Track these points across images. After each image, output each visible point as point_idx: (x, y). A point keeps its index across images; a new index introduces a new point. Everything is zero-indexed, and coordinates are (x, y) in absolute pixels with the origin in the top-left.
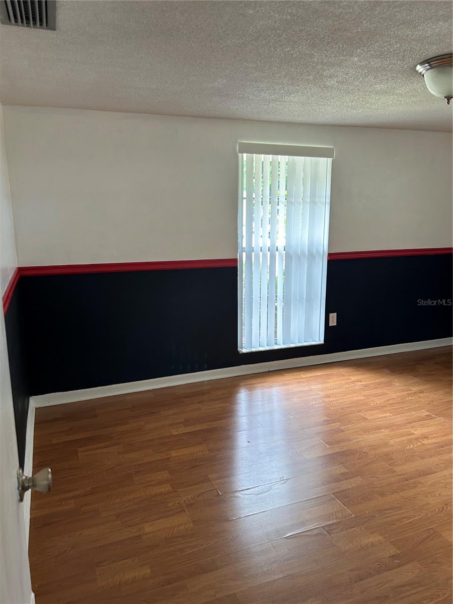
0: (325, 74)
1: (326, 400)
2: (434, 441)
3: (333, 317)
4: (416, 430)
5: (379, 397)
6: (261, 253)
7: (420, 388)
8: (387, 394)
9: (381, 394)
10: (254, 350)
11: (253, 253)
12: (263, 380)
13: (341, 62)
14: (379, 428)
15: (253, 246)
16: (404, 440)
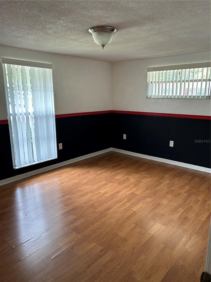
0: (47, 27)
1: (62, 185)
2: (109, 194)
3: (61, 145)
4: (102, 191)
5: (85, 179)
6: (21, 116)
7: (101, 172)
8: (88, 177)
9: (85, 177)
10: (22, 166)
11: (16, 116)
12: (29, 181)
13: (55, 22)
14: (87, 193)
15: (16, 112)
16: (98, 196)
